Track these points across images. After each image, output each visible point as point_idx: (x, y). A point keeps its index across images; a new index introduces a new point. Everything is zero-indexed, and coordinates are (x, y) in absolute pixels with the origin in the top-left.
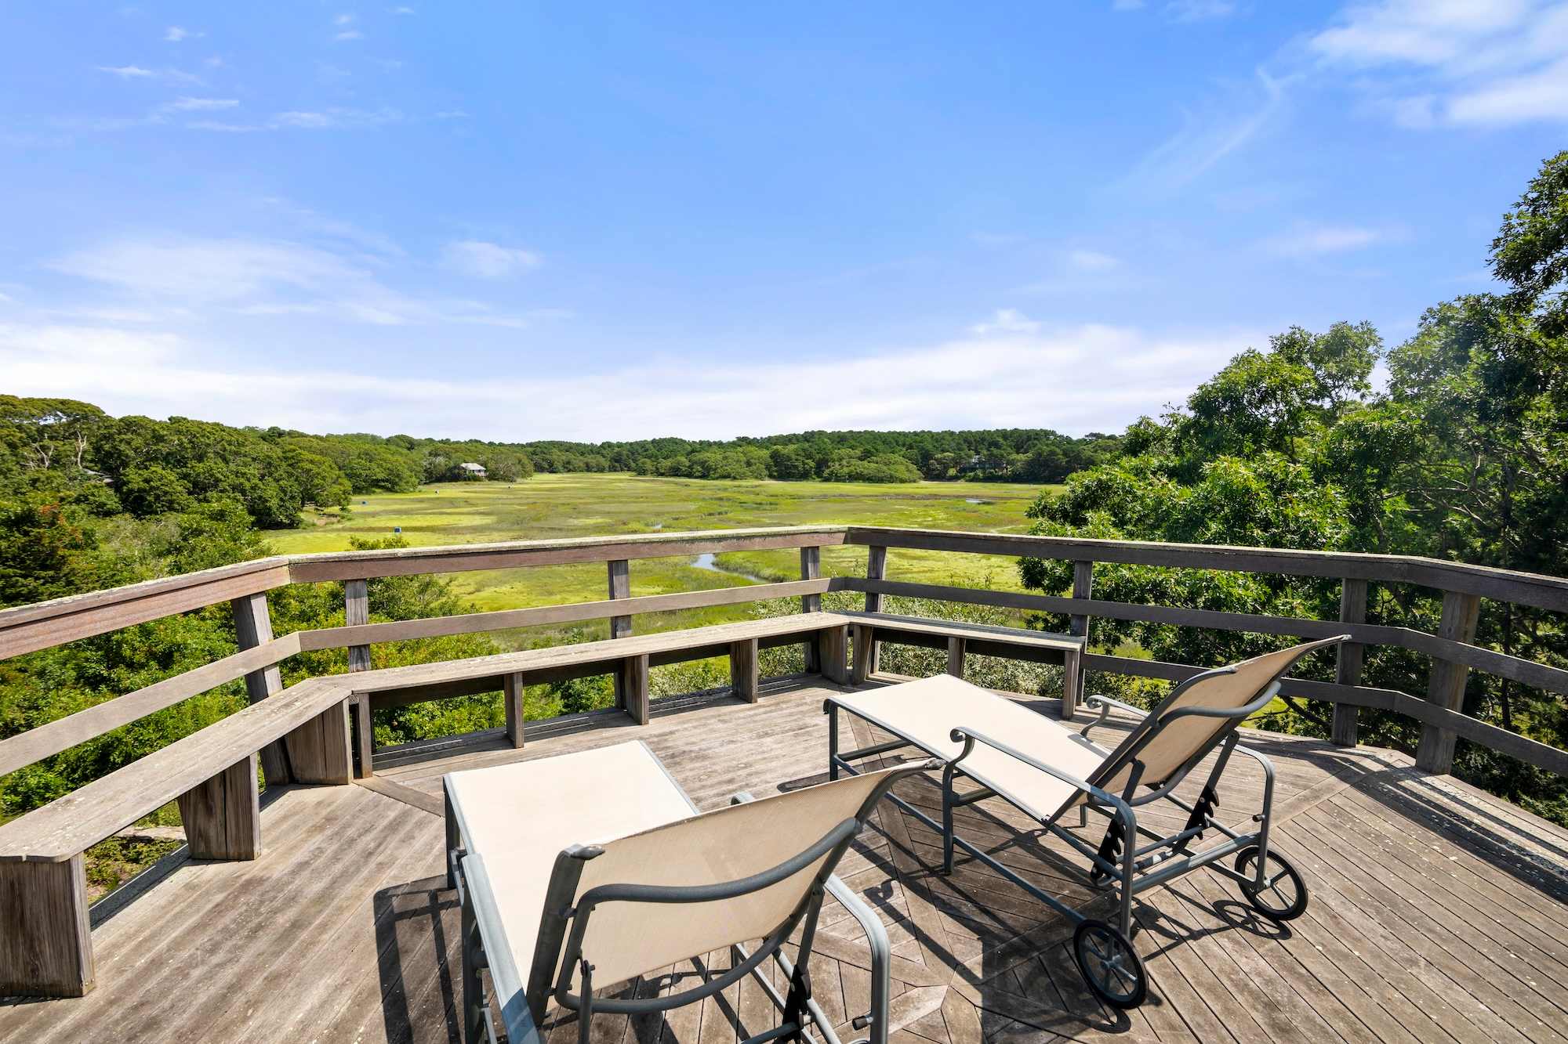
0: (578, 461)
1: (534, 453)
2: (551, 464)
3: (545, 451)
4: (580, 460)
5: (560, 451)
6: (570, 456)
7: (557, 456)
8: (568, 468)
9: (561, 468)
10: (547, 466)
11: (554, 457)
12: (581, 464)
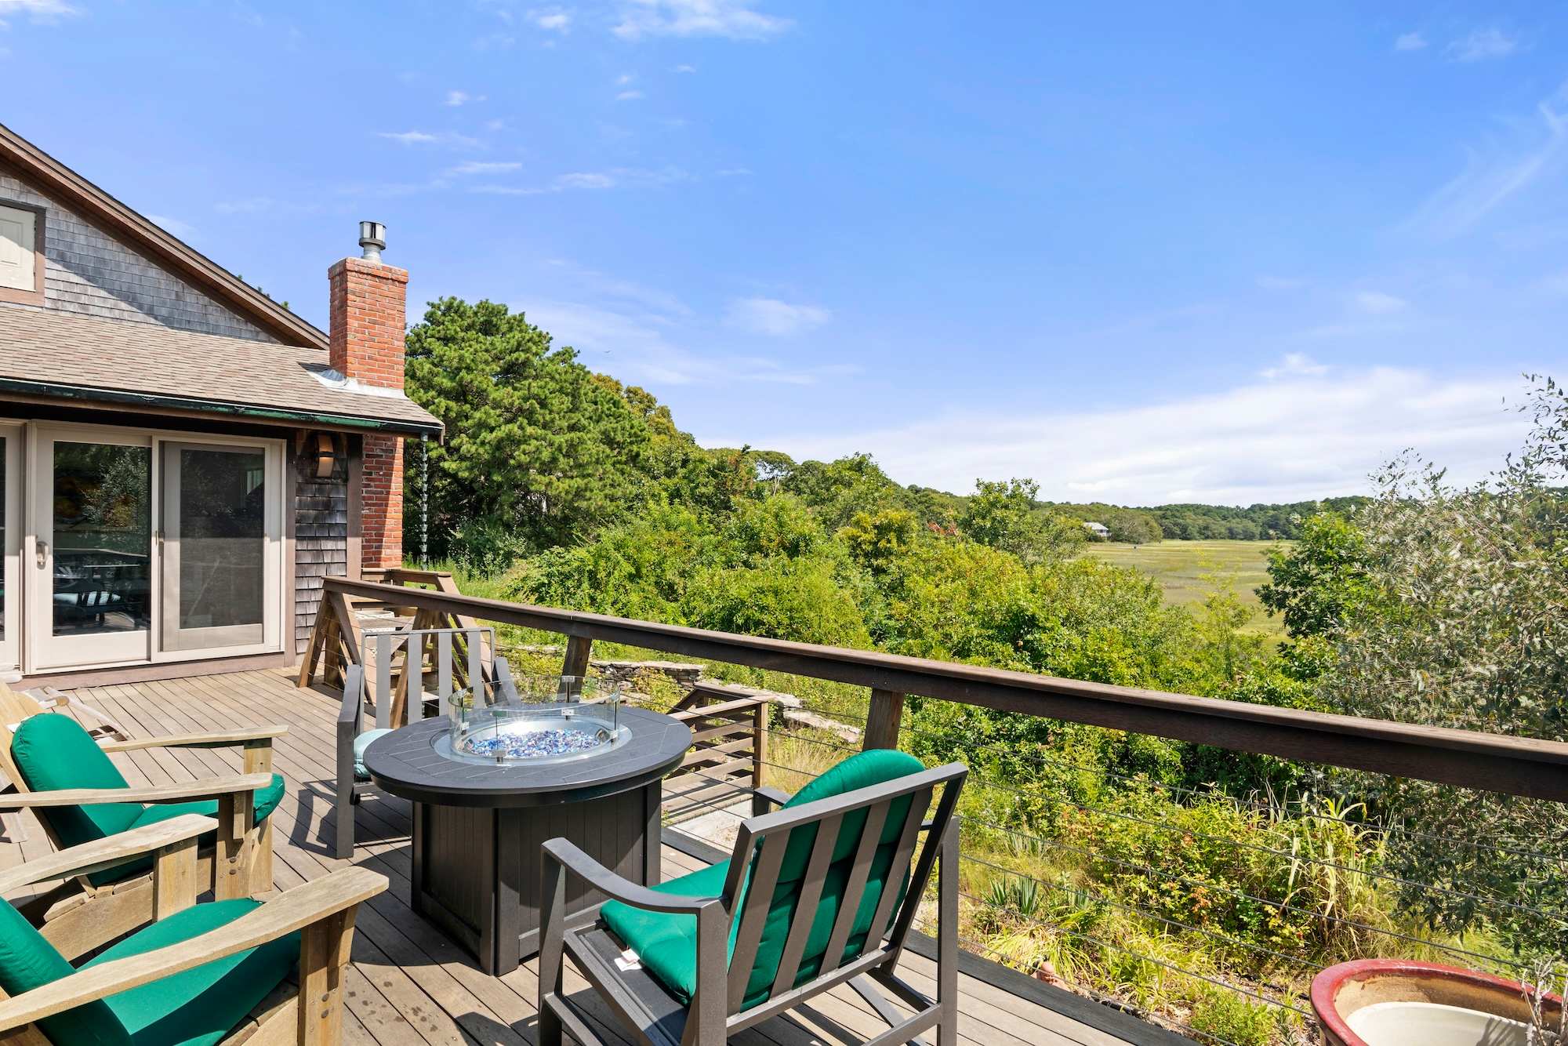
0: (1220, 526)
1: (1164, 517)
2: (1184, 529)
3: (1178, 514)
4: (1221, 525)
5: (1195, 514)
6: (1209, 520)
7: (1193, 521)
8: (1206, 534)
9: (1196, 534)
10: (1179, 532)
11: (1188, 521)
12: (1223, 530)
